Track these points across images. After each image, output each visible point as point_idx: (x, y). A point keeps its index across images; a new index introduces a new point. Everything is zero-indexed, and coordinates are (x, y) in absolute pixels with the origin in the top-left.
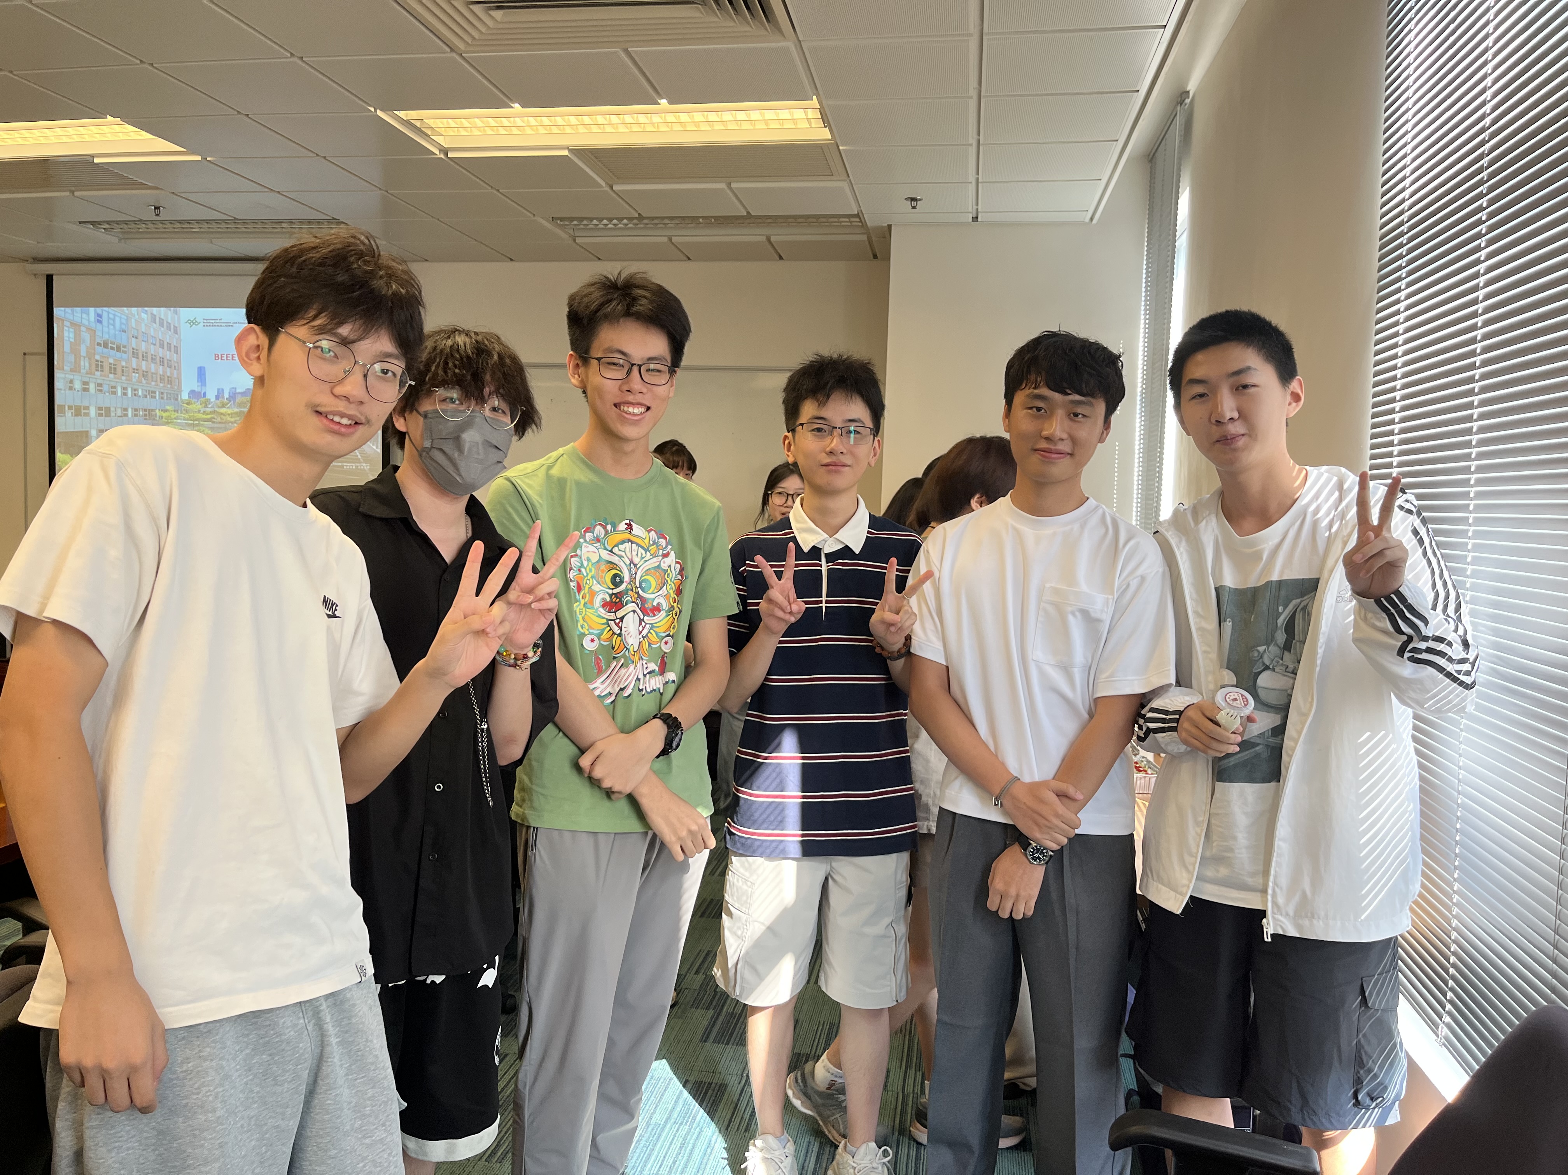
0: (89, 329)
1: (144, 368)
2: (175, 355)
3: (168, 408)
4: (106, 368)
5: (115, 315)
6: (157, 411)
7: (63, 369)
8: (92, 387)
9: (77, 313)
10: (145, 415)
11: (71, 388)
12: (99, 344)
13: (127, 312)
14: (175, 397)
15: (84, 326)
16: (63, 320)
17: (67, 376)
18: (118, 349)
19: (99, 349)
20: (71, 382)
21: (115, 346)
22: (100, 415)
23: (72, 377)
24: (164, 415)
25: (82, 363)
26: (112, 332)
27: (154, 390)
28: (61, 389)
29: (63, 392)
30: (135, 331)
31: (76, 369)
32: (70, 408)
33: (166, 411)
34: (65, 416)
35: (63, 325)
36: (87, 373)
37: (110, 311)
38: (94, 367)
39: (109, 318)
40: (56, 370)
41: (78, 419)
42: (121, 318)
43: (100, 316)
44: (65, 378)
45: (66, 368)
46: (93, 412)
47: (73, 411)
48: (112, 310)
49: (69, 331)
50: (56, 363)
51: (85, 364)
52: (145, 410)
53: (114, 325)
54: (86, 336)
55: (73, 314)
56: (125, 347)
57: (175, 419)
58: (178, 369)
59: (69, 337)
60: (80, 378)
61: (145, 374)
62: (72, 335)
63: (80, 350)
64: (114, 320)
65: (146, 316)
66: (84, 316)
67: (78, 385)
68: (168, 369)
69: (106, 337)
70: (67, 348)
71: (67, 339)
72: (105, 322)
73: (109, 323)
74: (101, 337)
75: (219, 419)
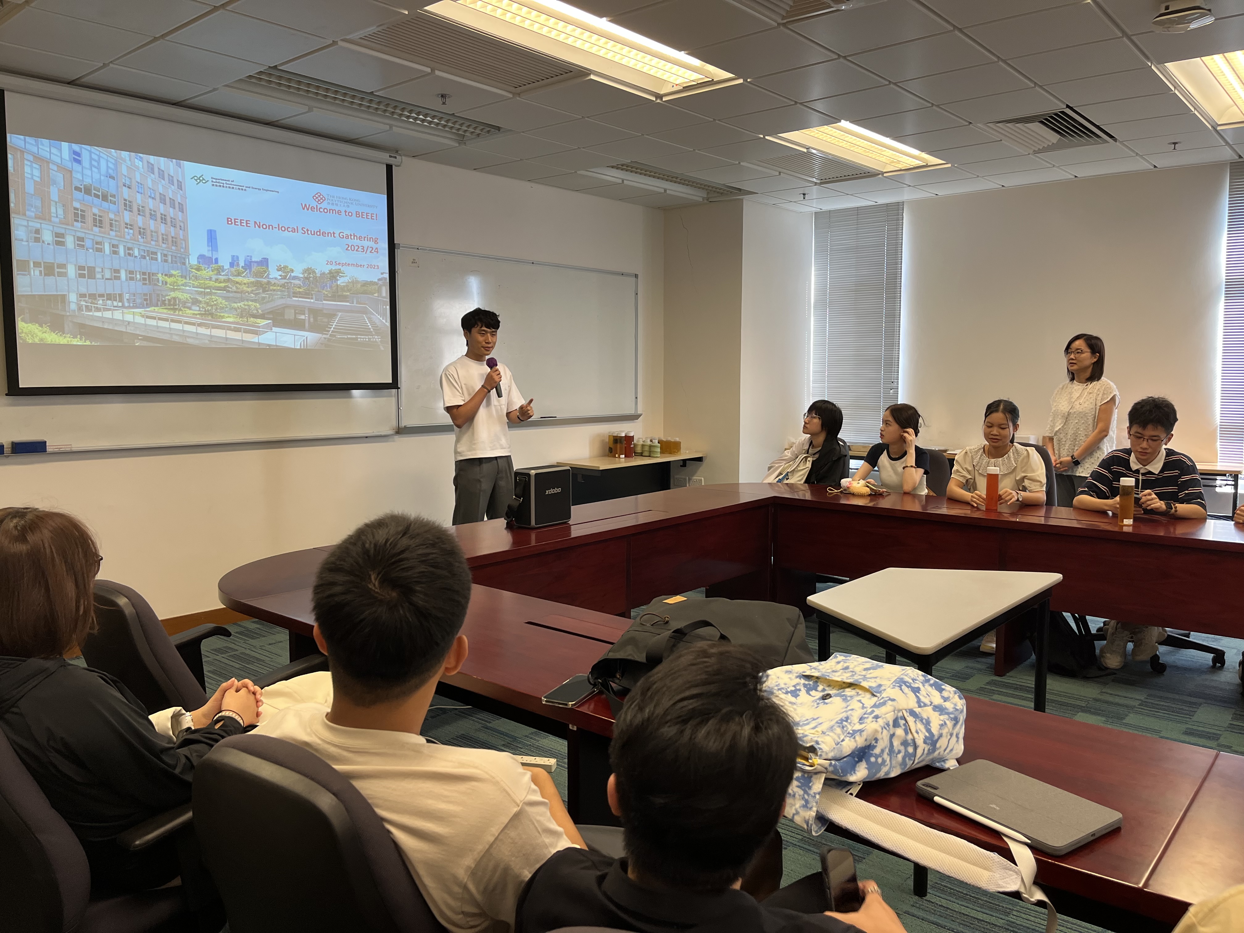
0: (61, 168)
1: (140, 224)
2: (180, 213)
3: (173, 272)
4: (89, 220)
5: (99, 156)
6: (160, 275)
7: (25, 215)
8: (70, 241)
9: (43, 145)
10: (144, 279)
11: (37, 240)
12: (77, 189)
13: (115, 154)
14: (180, 260)
15: (54, 163)
16: (22, 152)
17: (31, 224)
18: (105, 198)
19: (78, 195)
20: (37, 231)
21: (100, 194)
22: (82, 276)
23: (38, 226)
24: (169, 280)
25: (53, 210)
26: (96, 176)
27: (155, 250)
28: (22, 240)
29: (26, 243)
30: (127, 179)
31: (44, 216)
32: (37, 264)
33: (171, 276)
34: (30, 274)
35: (23, 159)
36: (61, 223)
37: (93, 150)
38: (71, 217)
39: (91, 159)
40: (12, 215)
41: (50, 280)
42: (107, 161)
43: (75, 153)
44: (27, 227)
45: (28, 213)
46: (71, 271)
47: (42, 269)
48: (95, 150)
49: (31, 167)
50: (12, 205)
51: (56, 211)
52: (144, 274)
53: (98, 168)
54: (59, 177)
55: (37, 146)
56: (114, 196)
57: (183, 285)
58: (184, 229)
59: (32, 175)
60: (51, 228)
61: (142, 232)
62: (37, 173)
63: (49, 193)
64: (99, 162)
65: (140, 163)
66: (54, 150)
67: (47, 236)
68: (172, 228)
69: (88, 181)
70: (30, 188)
71: (30, 176)
72: (86, 163)
73: (91, 165)
74: (79, 180)
75: (234, 288)
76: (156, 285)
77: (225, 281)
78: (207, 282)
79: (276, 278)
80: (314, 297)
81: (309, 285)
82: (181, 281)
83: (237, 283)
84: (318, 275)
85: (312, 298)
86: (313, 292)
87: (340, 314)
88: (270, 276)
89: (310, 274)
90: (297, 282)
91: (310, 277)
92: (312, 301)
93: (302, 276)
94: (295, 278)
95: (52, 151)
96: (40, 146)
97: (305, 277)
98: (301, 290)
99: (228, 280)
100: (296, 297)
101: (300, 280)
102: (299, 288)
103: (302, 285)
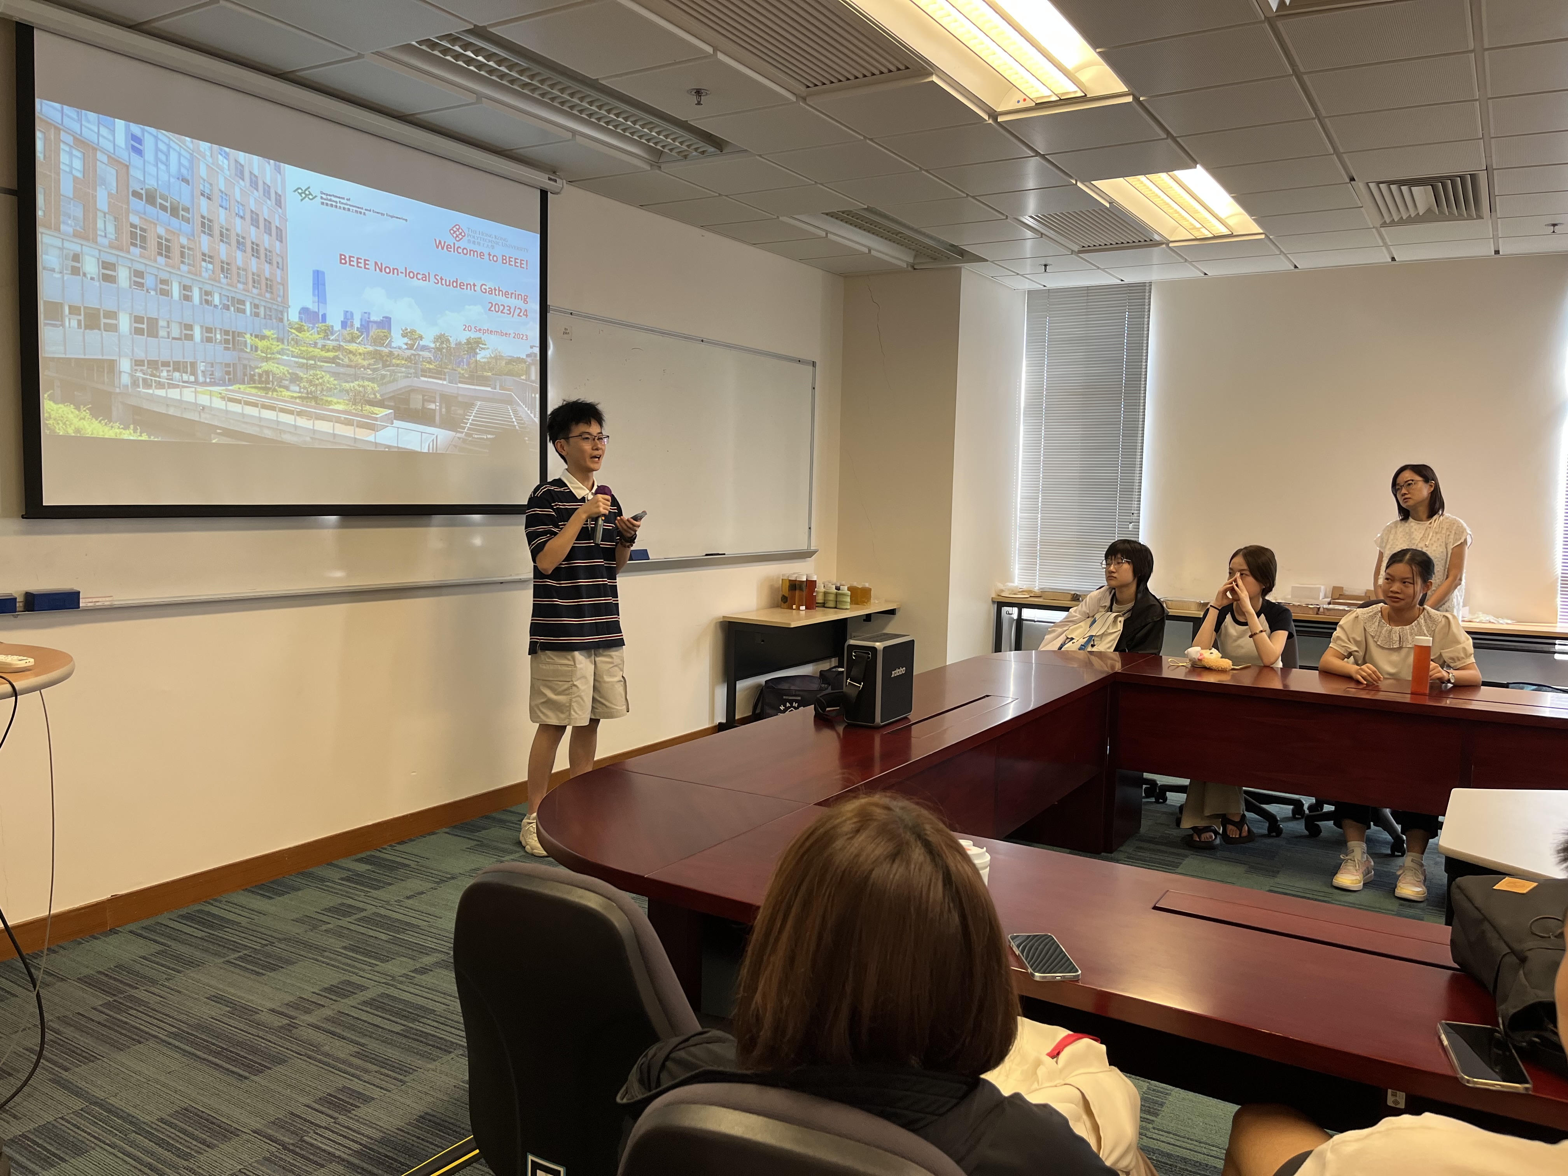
0: (113, 160)
1: (224, 257)
2: (278, 243)
3: (267, 333)
4: (152, 244)
5: (169, 146)
6: (248, 336)
7: (58, 229)
8: (123, 275)
9: (88, 121)
10: (227, 341)
11: (75, 271)
12: (136, 194)
13: (191, 146)
14: (277, 315)
15: (104, 151)
16: (58, 130)
17: (67, 245)
18: (174, 211)
19: (138, 204)
20: (76, 258)
21: (168, 205)
22: (139, 331)
23: (77, 248)
24: (261, 344)
25: (100, 224)
26: (164, 176)
27: (242, 298)
28: (53, 270)
29: (58, 276)
30: (207, 185)
31: (86, 234)
32: (74, 310)
33: (263, 338)
34: (63, 325)
35: (58, 140)
36: (111, 246)
37: (160, 136)
38: (126, 238)
39: (157, 149)
40: (40, 229)
41: (93, 336)
42: (180, 155)
43: (135, 138)
44: (62, 249)
45: (63, 227)
46: (124, 323)
47: (82, 317)
48: (164, 136)
49: (71, 154)
50: (40, 213)
51: (106, 227)
52: (227, 333)
53: (167, 165)
54: (110, 174)
55: (80, 121)
56: (186, 210)
57: (279, 353)
58: (282, 267)
59: (71, 167)
60: (96, 253)
61: (225, 268)
62: (78, 164)
63: (95, 197)
64: (167, 156)
65: (226, 162)
66: (104, 131)
67: (90, 266)
68: (267, 266)
69: (151, 183)
70: (67, 187)
71: (67, 169)
72: (149, 155)
73: (157, 159)
74: (139, 181)
75: (346, 360)
76: (242, 350)
77: (335, 349)
78: (311, 349)
79: (400, 348)
80: (447, 377)
81: (442, 359)
82: (277, 347)
83: (351, 352)
84: (453, 345)
85: (445, 379)
86: (446, 370)
87: (479, 403)
88: (394, 345)
89: (442, 343)
90: (426, 354)
91: (443, 348)
92: (445, 383)
93: (433, 345)
94: (424, 348)
95: (101, 132)
96: (84, 123)
97: (437, 348)
98: (431, 367)
99: (339, 348)
100: (425, 376)
101: (430, 352)
102: (429, 363)
103: (433, 358)
